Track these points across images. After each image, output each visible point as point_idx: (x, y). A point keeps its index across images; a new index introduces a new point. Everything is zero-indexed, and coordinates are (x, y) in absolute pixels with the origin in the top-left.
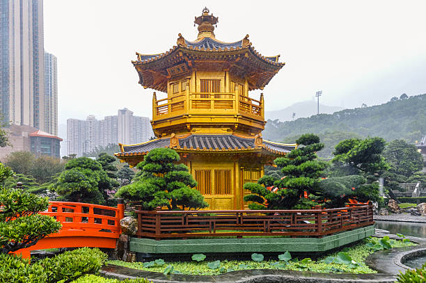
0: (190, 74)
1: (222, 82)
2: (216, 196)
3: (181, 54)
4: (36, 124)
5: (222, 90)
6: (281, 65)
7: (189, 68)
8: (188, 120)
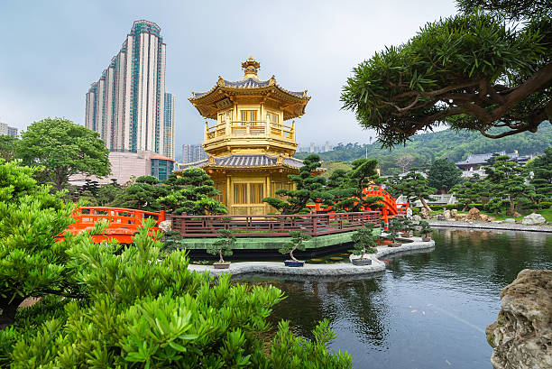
0: (233, 106)
1: (258, 113)
2: (251, 205)
3: (221, 92)
4: (157, 150)
5: (258, 119)
6: (308, 99)
7: (232, 102)
8: (228, 143)
